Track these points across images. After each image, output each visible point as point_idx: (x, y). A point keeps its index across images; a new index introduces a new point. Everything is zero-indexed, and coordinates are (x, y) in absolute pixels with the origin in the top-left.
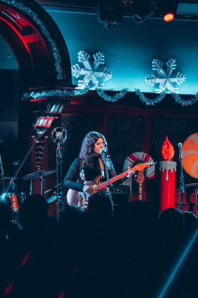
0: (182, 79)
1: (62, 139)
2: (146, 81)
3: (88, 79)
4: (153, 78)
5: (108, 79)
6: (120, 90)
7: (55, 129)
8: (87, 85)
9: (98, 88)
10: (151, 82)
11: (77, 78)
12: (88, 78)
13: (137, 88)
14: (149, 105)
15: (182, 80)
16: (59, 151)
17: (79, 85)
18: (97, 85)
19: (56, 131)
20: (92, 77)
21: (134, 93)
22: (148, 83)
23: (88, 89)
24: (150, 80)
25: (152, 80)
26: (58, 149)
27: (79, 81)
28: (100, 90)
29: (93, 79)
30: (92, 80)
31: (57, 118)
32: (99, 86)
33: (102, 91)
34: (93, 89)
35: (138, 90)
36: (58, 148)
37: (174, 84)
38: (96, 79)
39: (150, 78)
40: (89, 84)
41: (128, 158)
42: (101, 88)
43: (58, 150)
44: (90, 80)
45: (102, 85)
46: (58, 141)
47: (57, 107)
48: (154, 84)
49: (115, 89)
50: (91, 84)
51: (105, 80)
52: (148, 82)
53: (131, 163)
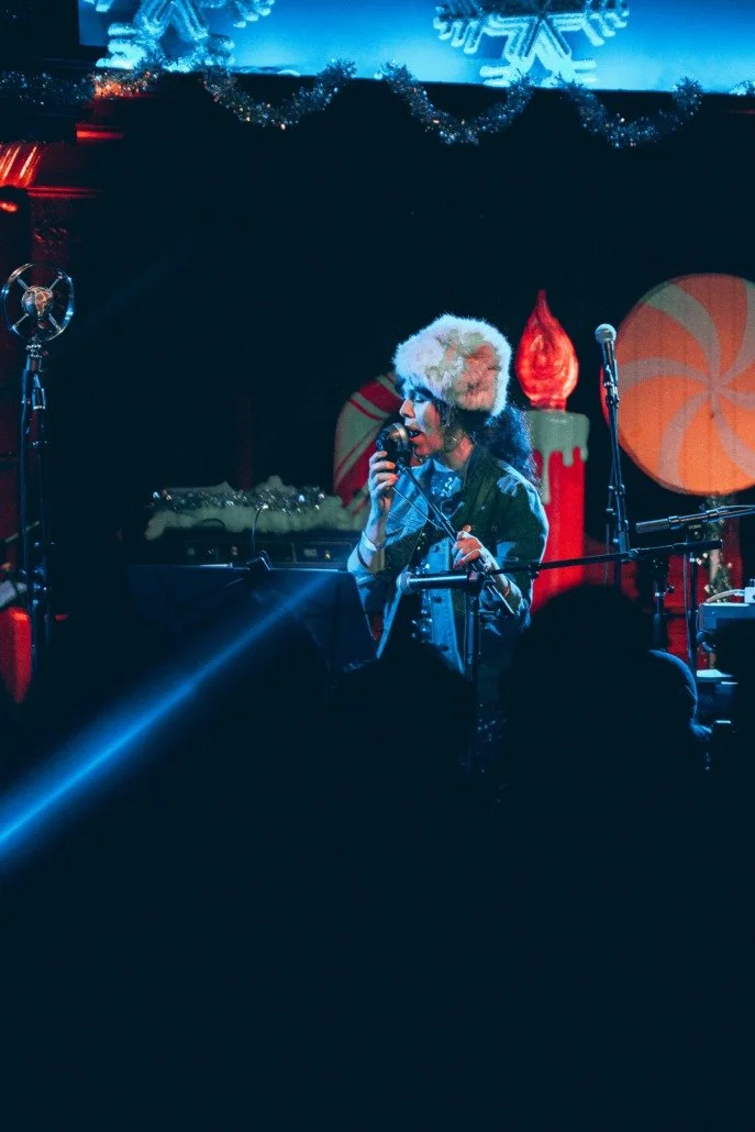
0: (612, 15)
1: (52, 320)
2: (440, 26)
3: (155, 20)
4: (474, 15)
5: (253, 18)
6: (314, 71)
7: (17, 272)
8: (153, 46)
9: (209, 62)
10: (463, 30)
11: (102, 15)
12: (157, 13)
13: (398, 62)
14: (455, 144)
15: (610, 23)
16: (36, 378)
17: (113, 47)
18: (201, 49)
19: (21, 282)
20: (175, 10)
21: (383, 85)
22: (449, 35)
23: (157, 68)
24: (458, 25)
25: (466, 23)
26: (28, 368)
27: (114, 30)
28: (217, 74)
29: (180, 16)
30: (178, 24)
31: (12, 209)
32: (213, 50)
33: (225, 76)
34: (183, 66)
35: (403, 73)
36: (28, 361)
37: (573, 43)
38: (194, 17)
39: (459, 16)
40: (162, 41)
41: (358, 397)
42: (220, 61)
43: (31, 374)
44: (167, 23)
45: (229, 46)
46: (29, 327)
47: (11, 155)
48: (477, 42)
49: (288, 67)
50: (173, 43)
51: (242, 25)
52: (448, 30)
53: (374, 423)
